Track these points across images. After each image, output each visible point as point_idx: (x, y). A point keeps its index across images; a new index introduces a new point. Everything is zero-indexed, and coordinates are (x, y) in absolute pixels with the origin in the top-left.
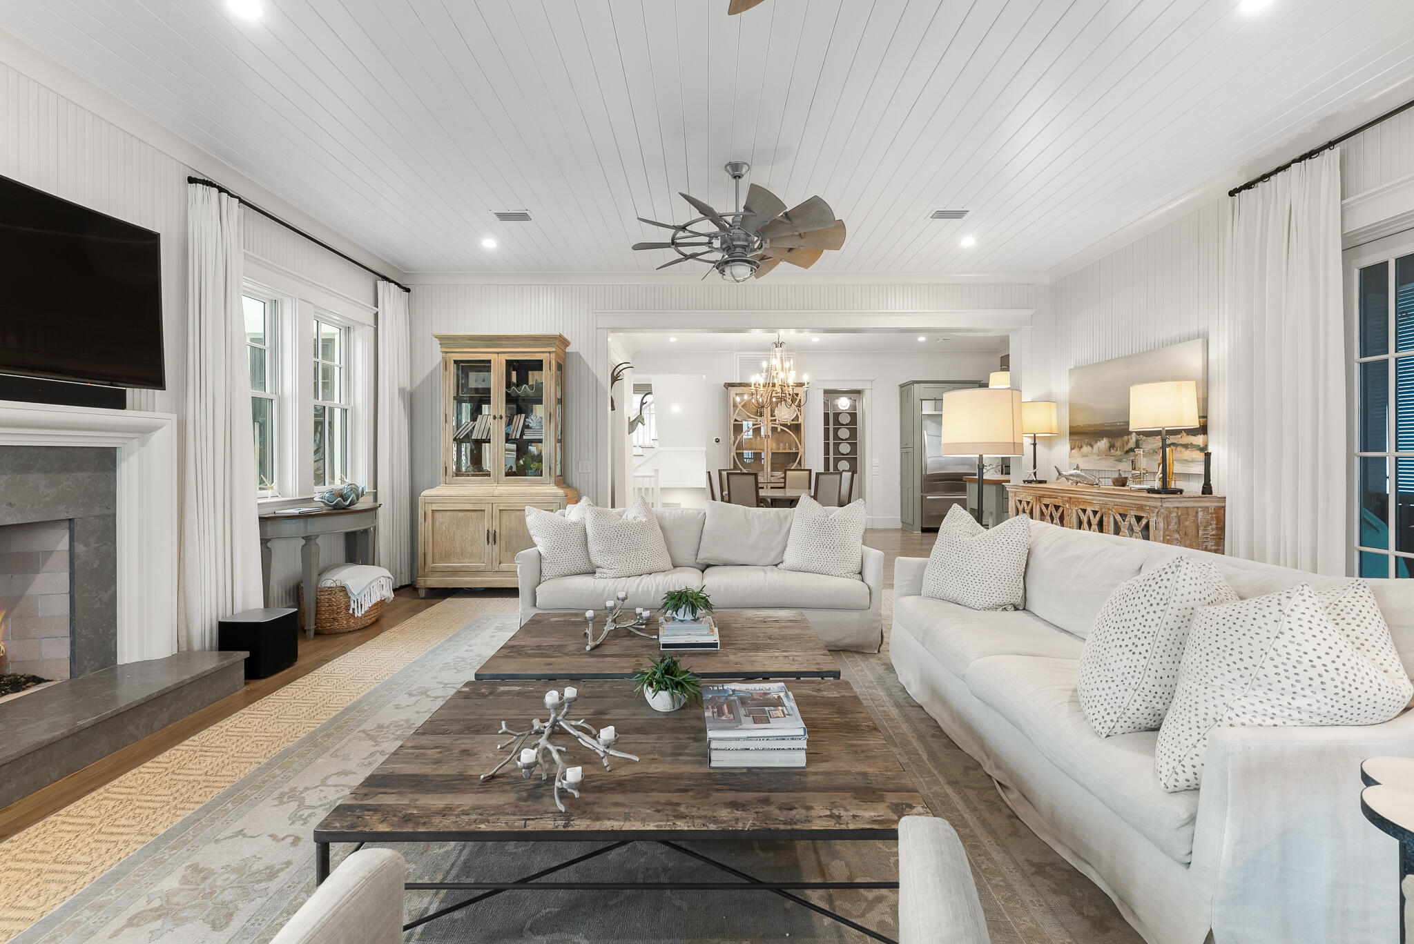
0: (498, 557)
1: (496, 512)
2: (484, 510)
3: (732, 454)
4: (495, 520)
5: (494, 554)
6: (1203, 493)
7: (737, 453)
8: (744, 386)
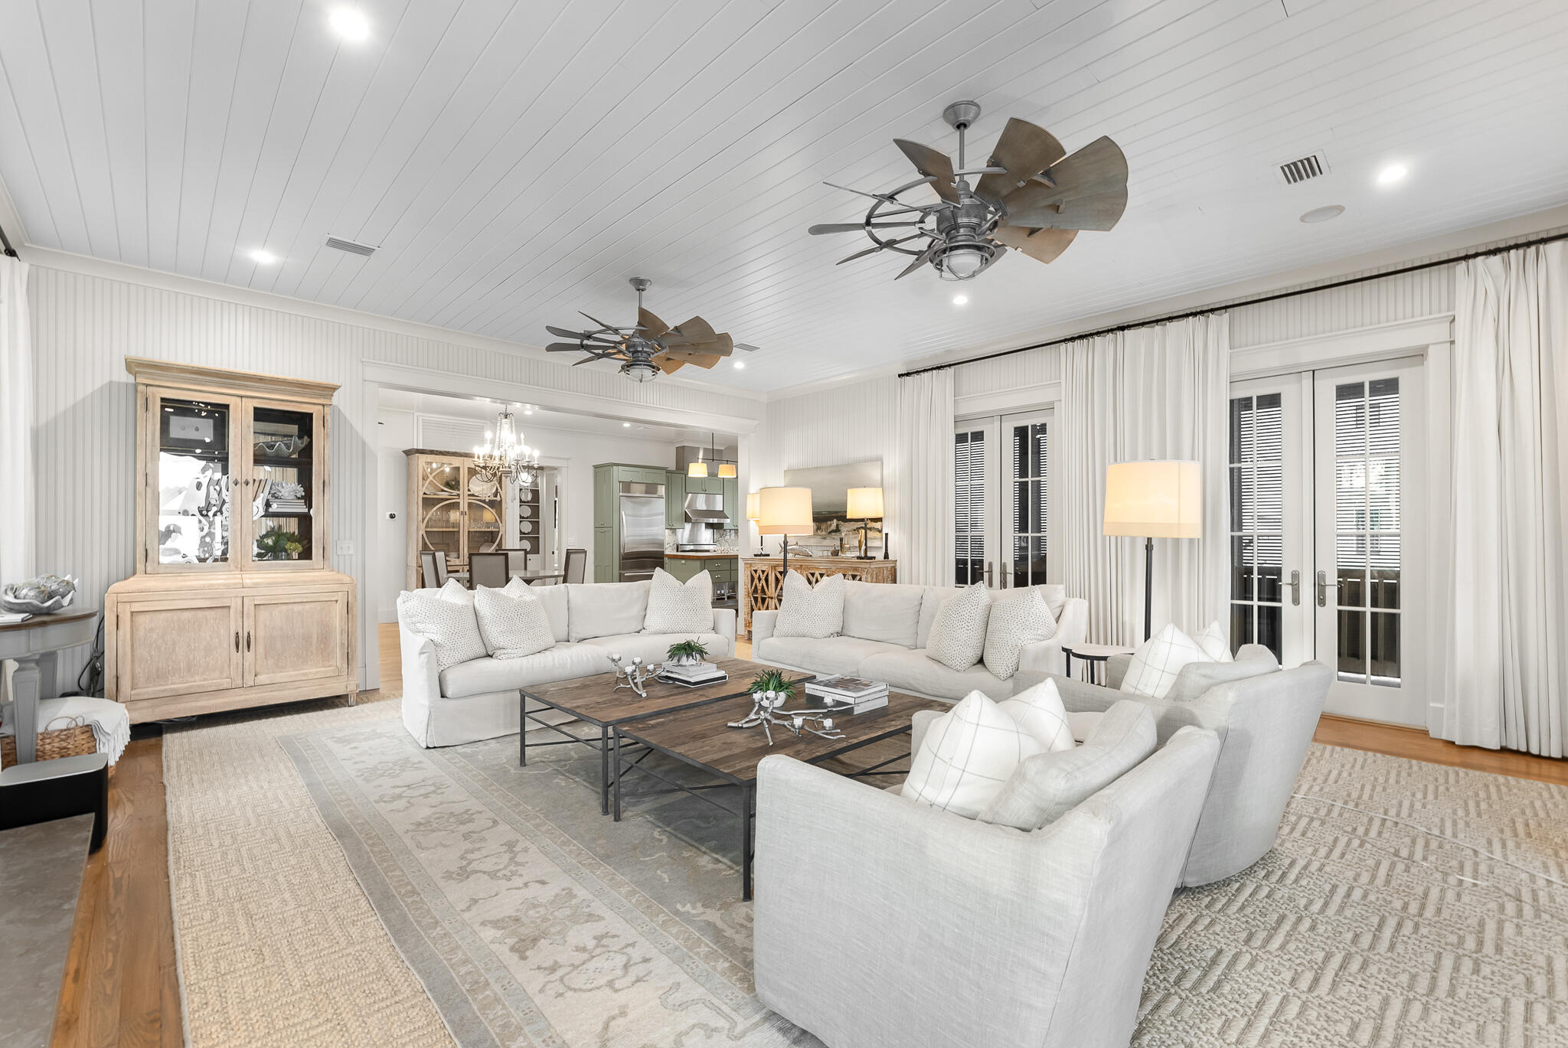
0: (253, 667)
1: (249, 609)
2: (229, 607)
3: (421, 533)
4: (248, 618)
5: (246, 664)
6: (885, 558)
7: (426, 532)
8: (436, 454)
